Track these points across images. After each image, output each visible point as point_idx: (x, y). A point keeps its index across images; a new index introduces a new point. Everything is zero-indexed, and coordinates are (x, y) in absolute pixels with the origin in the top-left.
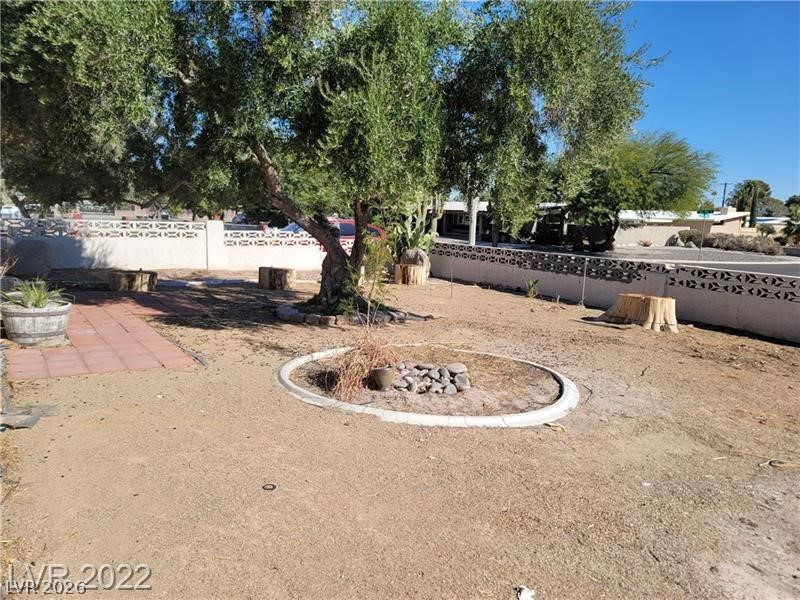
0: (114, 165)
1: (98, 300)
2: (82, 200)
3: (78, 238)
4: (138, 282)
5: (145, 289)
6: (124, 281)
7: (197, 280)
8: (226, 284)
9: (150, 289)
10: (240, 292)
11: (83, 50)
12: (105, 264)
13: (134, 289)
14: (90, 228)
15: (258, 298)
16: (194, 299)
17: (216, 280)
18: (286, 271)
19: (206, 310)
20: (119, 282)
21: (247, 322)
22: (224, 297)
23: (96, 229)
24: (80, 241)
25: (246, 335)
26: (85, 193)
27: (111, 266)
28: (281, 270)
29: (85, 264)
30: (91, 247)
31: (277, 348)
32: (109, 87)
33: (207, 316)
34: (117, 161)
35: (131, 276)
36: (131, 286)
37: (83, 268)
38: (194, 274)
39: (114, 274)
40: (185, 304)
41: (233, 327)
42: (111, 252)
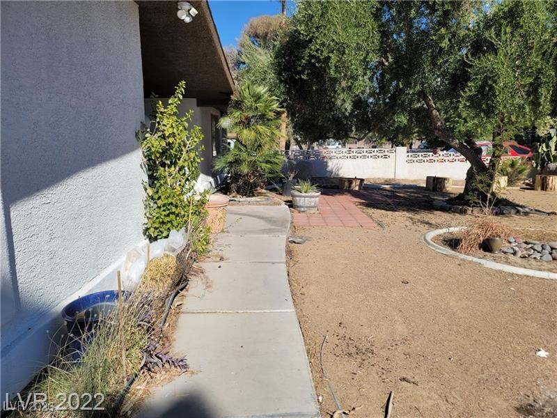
0: (346, 117)
1: (333, 194)
2: (329, 138)
3: (325, 160)
4: (354, 185)
5: (357, 188)
6: (346, 184)
7: (387, 185)
8: (405, 187)
9: (360, 189)
10: (414, 193)
11: (334, 58)
12: (338, 175)
13: (351, 188)
14: (332, 155)
15: (424, 196)
16: (384, 195)
17: (399, 185)
18: (445, 179)
19: (389, 201)
20: (344, 184)
21: (413, 208)
22: (402, 195)
23: (335, 154)
24: (326, 162)
25: (410, 215)
26: (331, 135)
27: (341, 176)
28: (441, 178)
29: (328, 175)
30: (332, 165)
31: (427, 223)
32: (346, 75)
33: (390, 204)
34: (348, 114)
35: (350, 181)
36: (350, 187)
37: (327, 177)
38: (386, 181)
39: (342, 180)
40: (378, 197)
41: (404, 210)
42: (341, 168)
